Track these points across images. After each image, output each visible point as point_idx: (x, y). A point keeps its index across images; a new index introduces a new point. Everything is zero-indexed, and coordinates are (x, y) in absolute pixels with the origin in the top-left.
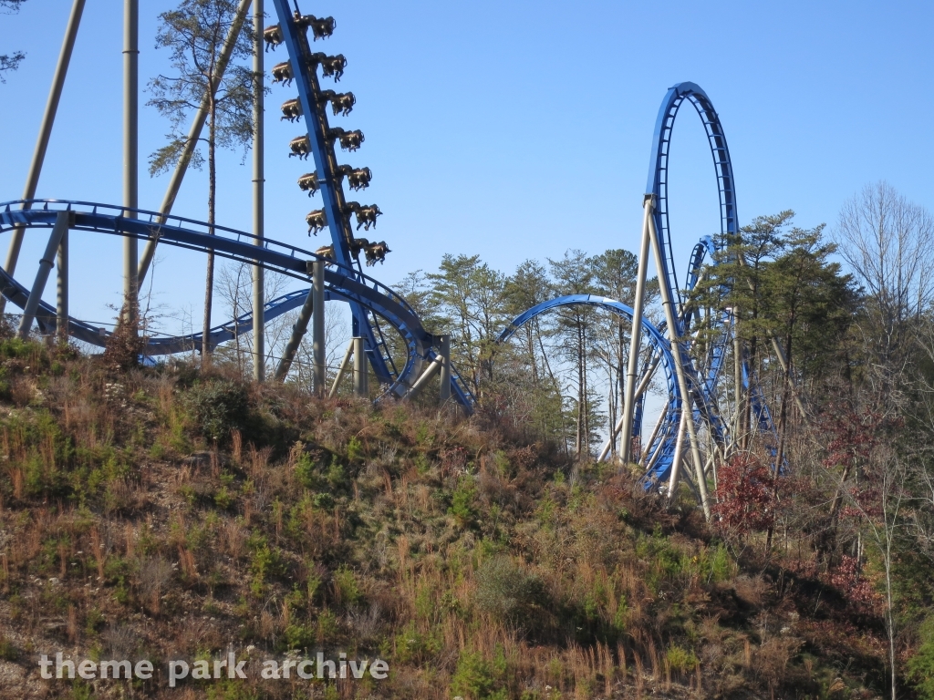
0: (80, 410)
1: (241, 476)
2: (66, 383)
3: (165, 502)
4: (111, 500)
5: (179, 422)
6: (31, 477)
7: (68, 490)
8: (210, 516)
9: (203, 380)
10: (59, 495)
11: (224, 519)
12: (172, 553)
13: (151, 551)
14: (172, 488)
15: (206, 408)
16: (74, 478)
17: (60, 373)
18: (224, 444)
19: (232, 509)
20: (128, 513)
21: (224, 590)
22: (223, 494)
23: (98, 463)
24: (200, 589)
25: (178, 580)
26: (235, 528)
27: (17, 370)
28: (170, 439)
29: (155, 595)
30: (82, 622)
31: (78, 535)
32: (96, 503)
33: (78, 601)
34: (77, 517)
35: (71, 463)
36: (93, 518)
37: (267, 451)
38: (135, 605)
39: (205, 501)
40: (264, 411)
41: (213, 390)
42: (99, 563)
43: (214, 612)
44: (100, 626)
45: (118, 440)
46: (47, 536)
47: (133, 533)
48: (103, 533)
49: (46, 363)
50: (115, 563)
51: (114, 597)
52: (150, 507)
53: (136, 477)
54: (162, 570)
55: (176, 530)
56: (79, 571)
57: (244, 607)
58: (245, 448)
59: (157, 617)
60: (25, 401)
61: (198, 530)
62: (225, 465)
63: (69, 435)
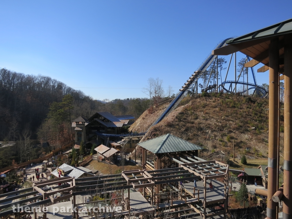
0: (235, 99)
1: (251, 105)
2: (234, 97)
3: (244, 108)
4: (239, 107)
5: (244, 100)
6: (232, 105)
7: (235, 106)
8: (248, 109)
9: (246, 97)
10: (234, 107)
11: (250, 109)
12: (245, 112)
13: (244, 112)
14: (244, 106)
15: (247, 99)
16: (235, 105)
17: (233, 96)
18: (249, 102)
19: (250, 108)
20: (241, 109)
21: (250, 115)
22: (250, 107)
23: (237, 104)
24: (248, 115)
25: (246, 115)
26: (251, 110)
27: (229, 96)
28: (244, 102)
29: (244, 116)
30: (238, 118)
31: (236, 110)
32: (238, 108)
33: (237, 116)
34: (236, 109)
35: (235, 104)
36: (238, 109)
37: (253, 103)
38: (242, 117)
39: (248, 107)
40: (252, 99)
41: (247, 97)
42: (239, 113)
43: (250, 117)
44: (239, 118)
45: (239, 102)
46: (233, 111)
47: (241, 110)
48: (239, 110)
49: (231, 95)
50: (240, 113)
51: (240, 116)
52: (243, 108)
53: (241, 105)
54: (244, 114)
55: (245, 110)
56: (237, 114)
57: (252, 117)
58: (251, 103)
59: (244, 118)
60: (230, 99)
61: (247, 110)
62: (249, 104)
63: (234, 102)
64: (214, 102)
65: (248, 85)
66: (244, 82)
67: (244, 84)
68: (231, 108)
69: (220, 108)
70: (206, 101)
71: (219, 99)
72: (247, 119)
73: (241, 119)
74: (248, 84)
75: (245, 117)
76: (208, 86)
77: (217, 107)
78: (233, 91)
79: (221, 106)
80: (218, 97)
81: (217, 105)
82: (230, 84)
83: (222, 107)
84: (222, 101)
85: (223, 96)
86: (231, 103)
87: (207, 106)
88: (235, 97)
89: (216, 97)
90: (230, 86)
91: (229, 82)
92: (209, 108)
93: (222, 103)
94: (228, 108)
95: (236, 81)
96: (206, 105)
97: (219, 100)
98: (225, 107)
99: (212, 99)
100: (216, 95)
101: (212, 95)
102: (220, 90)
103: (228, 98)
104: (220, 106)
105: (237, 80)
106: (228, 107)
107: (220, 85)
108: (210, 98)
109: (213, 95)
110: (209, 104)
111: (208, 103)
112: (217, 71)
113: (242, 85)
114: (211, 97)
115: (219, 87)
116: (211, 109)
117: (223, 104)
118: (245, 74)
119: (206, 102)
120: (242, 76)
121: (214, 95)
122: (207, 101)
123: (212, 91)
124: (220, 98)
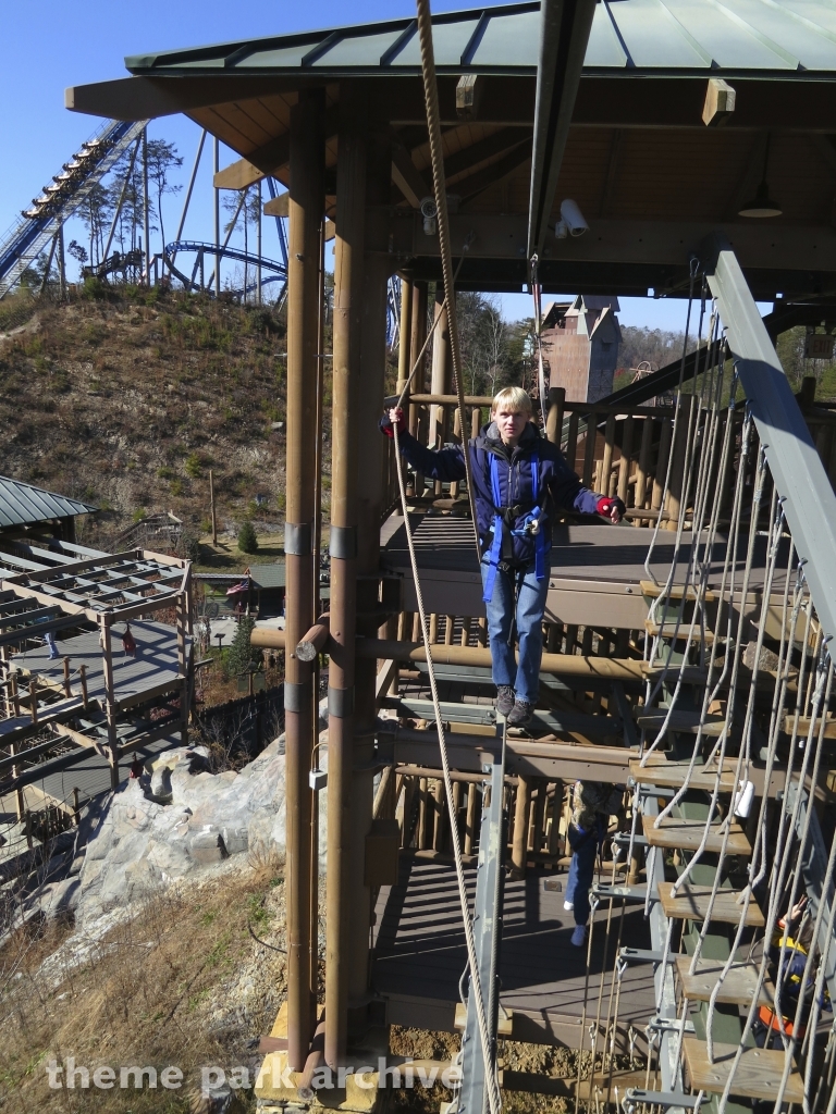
0: (216, 317)
1: (270, 343)
2: (210, 308)
3: (247, 350)
4: (230, 349)
5: (248, 323)
6: (203, 340)
7: (215, 345)
8: (262, 355)
9: (254, 309)
10: (212, 347)
11: (266, 357)
12: (252, 367)
13: (245, 367)
14: (248, 346)
15: (256, 319)
16: (217, 340)
17: (207, 304)
18: (263, 331)
19: (268, 354)
20: (235, 354)
21: (268, 380)
22: (266, 348)
23: (224, 336)
24: (261, 380)
25: (255, 377)
26: (270, 360)
27: (193, 303)
28: (246, 329)
29: (248, 381)
30: (225, 389)
31: (220, 360)
32: (226, 350)
33: (223, 382)
34: (219, 354)
35: (215, 336)
36: (224, 355)
37: (277, 334)
38: (240, 384)
39: (259, 350)
40: (274, 320)
41: (259, 313)
42: (228, 370)
43: (266, 387)
44: (231, 390)
45: (229, 329)
46: (210, 360)
47: (237, 360)
48: (228, 359)
49: (202, 301)
50: (233, 370)
51: (234, 381)
52: (242, 352)
53: (236, 341)
54: (249, 373)
55: (251, 360)
56: (222, 372)
57: (275, 386)
58: (270, 333)
59: (248, 388)
60: (196, 314)
61: (259, 360)
62: (264, 338)
63: (213, 326)
64: (135, 322)
65: (260, 267)
66: (246, 252)
67: (246, 259)
68: (199, 350)
69: (162, 350)
70: (104, 317)
71: (154, 311)
72: (258, 395)
73: (236, 394)
74: (260, 263)
75: (251, 387)
76: (111, 254)
77: (149, 345)
78: (206, 283)
79: (163, 340)
80: (152, 305)
81: (148, 338)
82: (195, 254)
83: (169, 345)
84: (168, 320)
85: (169, 302)
86: (200, 329)
87: (107, 337)
88: (216, 310)
89: (142, 302)
90: (196, 265)
91: (194, 248)
92: (116, 347)
93: (165, 330)
94: (188, 351)
95: (218, 245)
96: (105, 333)
97: (155, 316)
98: (180, 346)
99: (126, 311)
100: (141, 296)
101: (125, 294)
102: (160, 276)
103: (190, 313)
104: (158, 343)
105: (222, 243)
106: (190, 347)
107: (157, 256)
108: (120, 304)
109: (132, 294)
110: (114, 332)
111: (111, 326)
112: (143, 195)
113: (242, 264)
114: (122, 301)
115: (155, 261)
116: (123, 351)
117: (169, 333)
118: (250, 223)
119: (102, 322)
120: (240, 229)
121: (134, 296)
122: (109, 317)
123: (125, 276)
124: (158, 309)
